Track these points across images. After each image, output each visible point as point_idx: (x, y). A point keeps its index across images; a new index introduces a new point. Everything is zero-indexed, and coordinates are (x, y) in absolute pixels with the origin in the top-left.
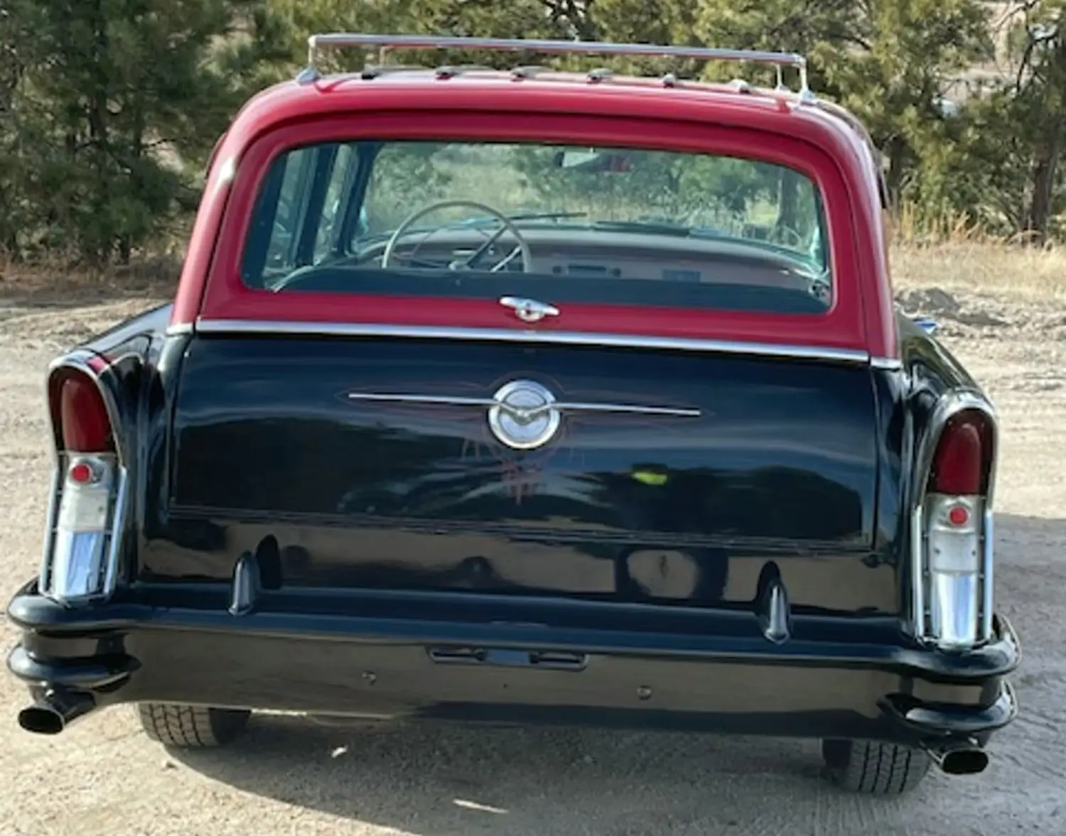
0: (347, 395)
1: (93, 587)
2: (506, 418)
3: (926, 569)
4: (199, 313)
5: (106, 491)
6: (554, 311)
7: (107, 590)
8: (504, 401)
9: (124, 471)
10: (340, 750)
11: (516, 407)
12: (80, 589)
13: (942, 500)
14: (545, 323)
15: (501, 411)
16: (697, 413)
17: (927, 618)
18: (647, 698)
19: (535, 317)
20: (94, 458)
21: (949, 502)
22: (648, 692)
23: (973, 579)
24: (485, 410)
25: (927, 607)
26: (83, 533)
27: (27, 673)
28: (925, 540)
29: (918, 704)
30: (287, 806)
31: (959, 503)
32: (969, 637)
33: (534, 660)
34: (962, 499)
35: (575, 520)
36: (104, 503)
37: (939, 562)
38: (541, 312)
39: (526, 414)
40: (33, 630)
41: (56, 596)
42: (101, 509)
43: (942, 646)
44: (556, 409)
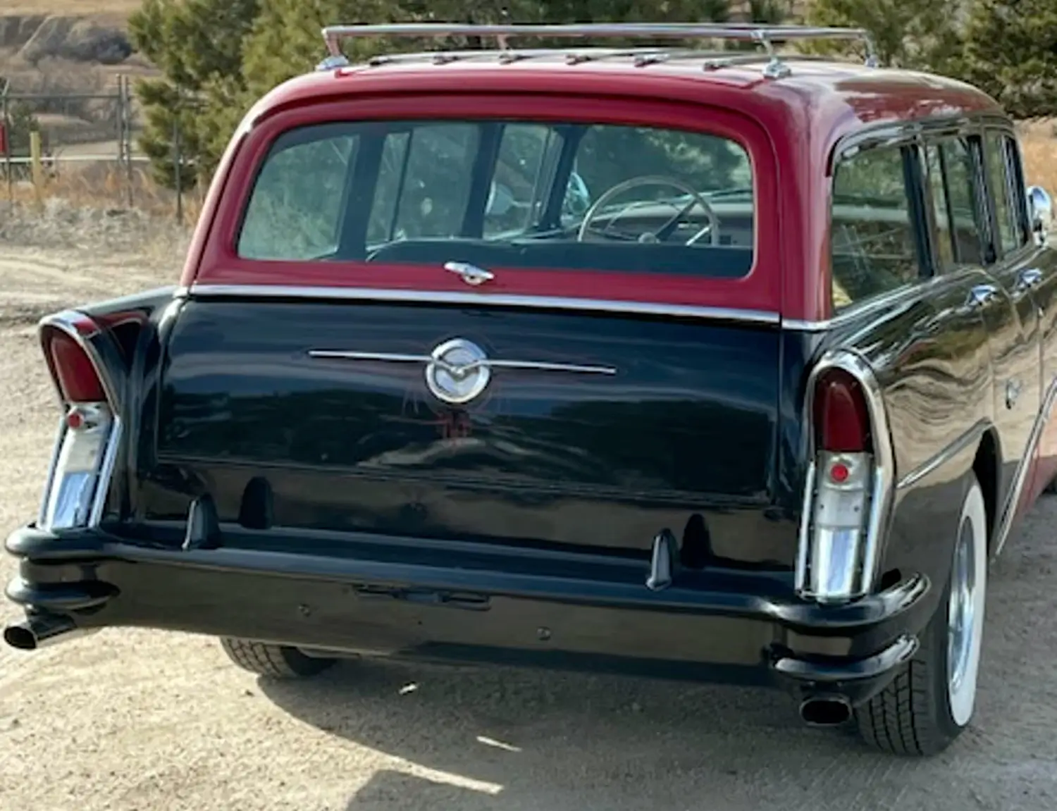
0: (308, 353)
1: (81, 521)
2: (442, 375)
3: (811, 524)
4: (195, 278)
5: (99, 436)
6: (490, 276)
7: (92, 524)
8: (441, 358)
9: (117, 420)
10: (411, 687)
11: (451, 364)
12: (67, 522)
13: (829, 458)
14: (486, 287)
15: (436, 369)
16: (612, 371)
17: (808, 572)
18: (546, 638)
19: (478, 281)
20: (91, 407)
21: (835, 459)
22: (547, 633)
23: (855, 534)
24: (423, 368)
25: (808, 561)
26: (75, 473)
27: (17, 597)
28: (814, 496)
29: (790, 654)
30: (322, 733)
31: (842, 460)
32: (843, 589)
33: (445, 599)
34: (847, 457)
35: (502, 471)
36: (96, 446)
37: (824, 517)
38: (483, 278)
39: (460, 371)
40: (26, 559)
41: (47, 529)
42: (93, 453)
43: (819, 600)
44: (485, 366)
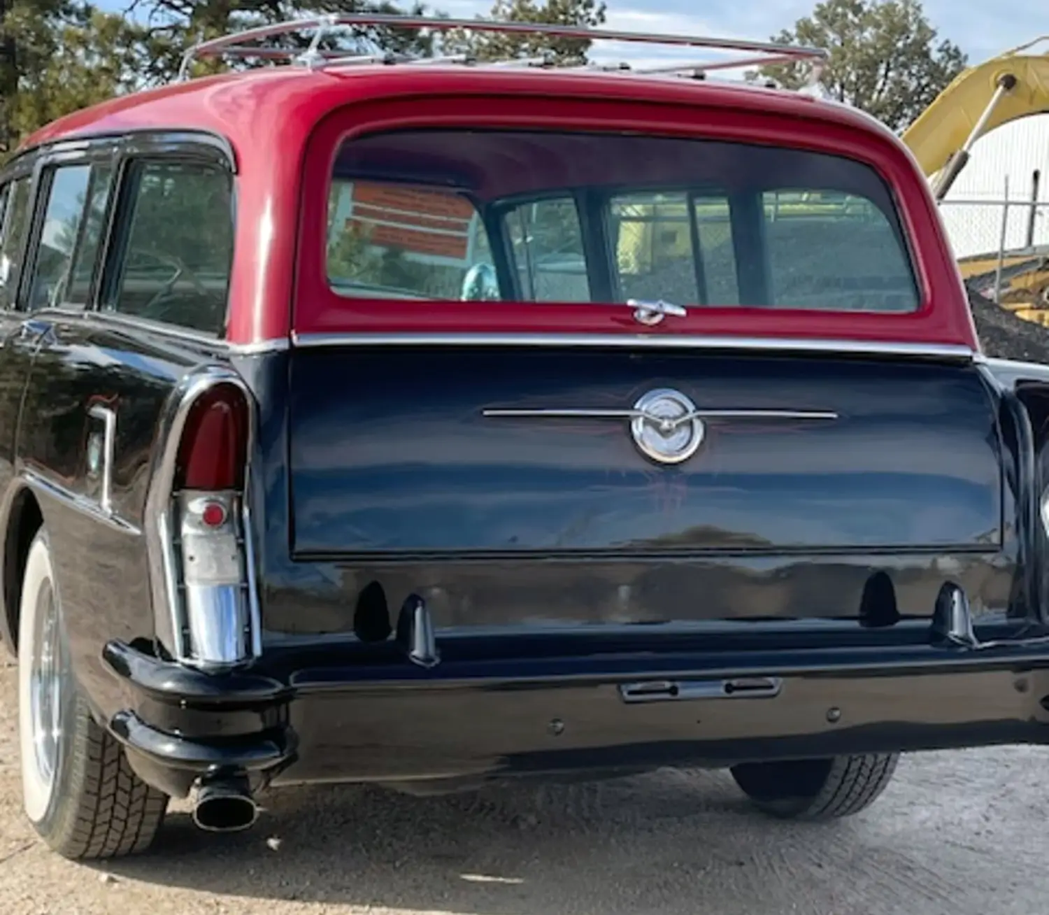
0: (482, 413)
4: (291, 326)
5: (233, 537)
6: (683, 312)
7: (257, 651)
9: (246, 512)
15: (645, 423)
18: (835, 720)
19: (655, 320)
24: (627, 422)
33: (728, 689)
36: (234, 550)
41: (200, 664)
